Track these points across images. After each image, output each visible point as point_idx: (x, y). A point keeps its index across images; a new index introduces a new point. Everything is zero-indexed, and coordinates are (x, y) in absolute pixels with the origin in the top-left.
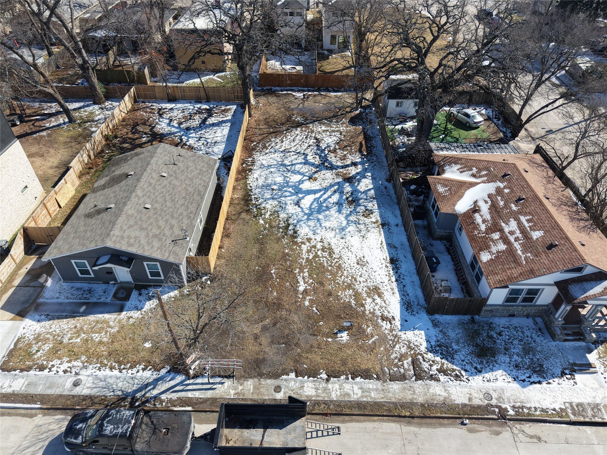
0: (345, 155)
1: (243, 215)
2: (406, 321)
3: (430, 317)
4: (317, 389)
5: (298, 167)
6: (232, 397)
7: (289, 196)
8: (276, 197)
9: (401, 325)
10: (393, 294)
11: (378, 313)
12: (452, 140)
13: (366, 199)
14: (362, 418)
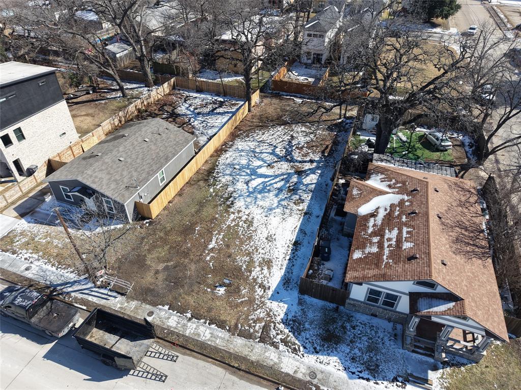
0: (308, 153)
1: (201, 183)
2: (278, 293)
3: (300, 296)
4: (178, 323)
5: (263, 156)
6: (116, 309)
7: (244, 176)
8: (234, 174)
9: (272, 295)
10: (280, 269)
11: (259, 281)
12: (413, 157)
13: (304, 191)
14: (200, 356)
